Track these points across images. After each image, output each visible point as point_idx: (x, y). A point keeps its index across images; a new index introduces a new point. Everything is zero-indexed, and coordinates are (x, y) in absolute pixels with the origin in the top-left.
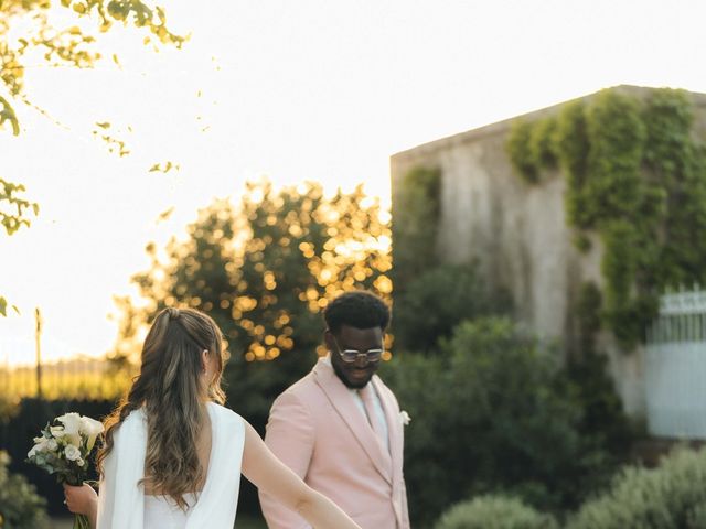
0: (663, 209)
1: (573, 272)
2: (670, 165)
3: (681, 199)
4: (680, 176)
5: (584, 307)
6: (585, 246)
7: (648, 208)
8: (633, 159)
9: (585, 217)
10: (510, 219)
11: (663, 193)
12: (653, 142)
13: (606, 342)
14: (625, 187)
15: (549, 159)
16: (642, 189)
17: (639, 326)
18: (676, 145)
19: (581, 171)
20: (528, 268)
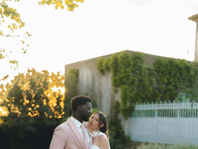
0: (136, 83)
1: (113, 98)
2: (138, 72)
3: (141, 81)
4: (141, 75)
5: (116, 107)
6: (116, 91)
7: (132, 83)
8: (129, 70)
9: (117, 84)
10: (97, 83)
11: (136, 79)
12: (134, 66)
13: (121, 116)
14: (127, 77)
15: (108, 68)
16: (131, 78)
17: (129, 113)
18: (140, 67)
19: (116, 72)
20: (101, 97)
